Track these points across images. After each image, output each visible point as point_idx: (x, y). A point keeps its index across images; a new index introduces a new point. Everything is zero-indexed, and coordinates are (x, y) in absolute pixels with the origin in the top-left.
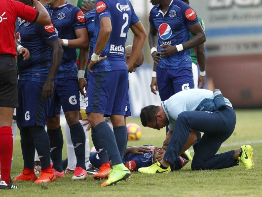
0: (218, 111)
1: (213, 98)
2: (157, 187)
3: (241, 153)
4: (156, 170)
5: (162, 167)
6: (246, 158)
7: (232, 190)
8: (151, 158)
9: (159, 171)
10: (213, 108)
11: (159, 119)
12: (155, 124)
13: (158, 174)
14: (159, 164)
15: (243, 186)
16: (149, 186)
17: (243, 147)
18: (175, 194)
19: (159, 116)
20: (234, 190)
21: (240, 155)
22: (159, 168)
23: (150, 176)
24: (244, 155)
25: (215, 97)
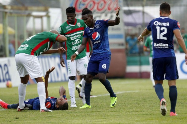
2: (54, 118)
7: (94, 119)
15: (100, 117)
16: (50, 118)
18: (64, 122)
20: (95, 119)
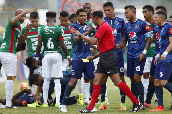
0: (68, 77)
1: (66, 71)
3: (78, 97)
4: (36, 105)
5: (39, 104)
6: (81, 100)
8: (33, 100)
9: (37, 106)
10: (66, 75)
11: (39, 81)
12: (37, 83)
13: (37, 107)
14: (38, 103)
17: (79, 95)
19: (39, 79)
21: (78, 98)
22: (38, 104)
23: (33, 108)
24: (79, 98)
25: (67, 70)
